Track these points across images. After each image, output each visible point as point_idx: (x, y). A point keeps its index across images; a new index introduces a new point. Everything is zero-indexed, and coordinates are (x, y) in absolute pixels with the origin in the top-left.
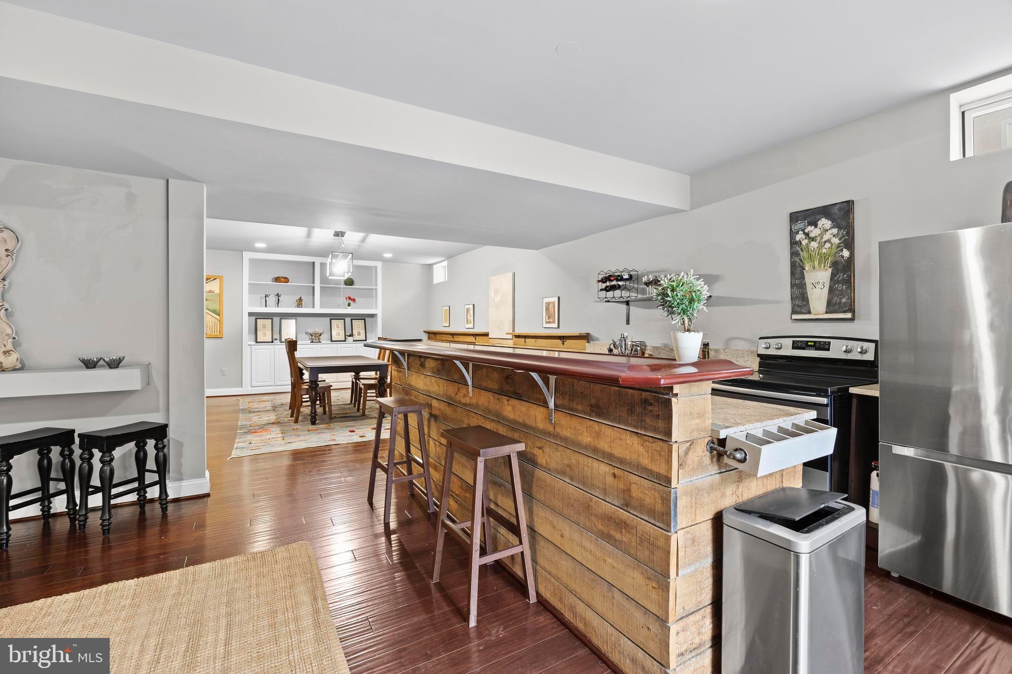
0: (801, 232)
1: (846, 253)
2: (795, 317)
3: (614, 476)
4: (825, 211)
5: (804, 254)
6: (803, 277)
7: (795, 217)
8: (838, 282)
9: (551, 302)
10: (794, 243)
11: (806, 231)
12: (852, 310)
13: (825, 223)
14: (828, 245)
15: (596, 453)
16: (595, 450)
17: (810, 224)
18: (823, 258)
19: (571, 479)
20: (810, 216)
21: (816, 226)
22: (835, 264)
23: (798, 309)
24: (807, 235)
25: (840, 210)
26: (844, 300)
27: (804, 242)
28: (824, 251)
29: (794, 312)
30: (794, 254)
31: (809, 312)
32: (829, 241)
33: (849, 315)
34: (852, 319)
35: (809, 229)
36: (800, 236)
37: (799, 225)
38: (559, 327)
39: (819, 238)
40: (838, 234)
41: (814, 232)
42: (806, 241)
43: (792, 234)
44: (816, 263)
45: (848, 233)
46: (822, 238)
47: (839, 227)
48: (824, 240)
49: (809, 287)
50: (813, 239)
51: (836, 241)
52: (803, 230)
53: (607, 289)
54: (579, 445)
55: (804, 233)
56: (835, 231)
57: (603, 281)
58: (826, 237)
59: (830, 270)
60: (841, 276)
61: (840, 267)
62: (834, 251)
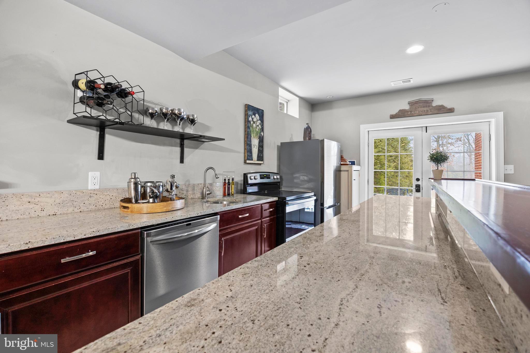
0: (251, 117)
1: (262, 134)
2: (248, 162)
5: (251, 128)
6: (251, 141)
7: (249, 107)
8: (260, 146)
10: (247, 122)
12: (262, 160)
13: (257, 116)
14: (258, 128)
18: (257, 133)
21: (255, 116)
22: (259, 138)
23: (249, 157)
24: (253, 119)
25: (261, 113)
26: (262, 155)
27: (252, 122)
28: (257, 130)
29: (248, 159)
30: (248, 127)
31: (252, 160)
32: (258, 126)
33: (262, 162)
34: (262, 164)
35: (253, 116)
36: (250, 119)
37: (250, 112)
39: (256, 123)
40: (261, 124)
41: (255, 119)
43: (248, 116)
44: (255, 135)
45: (263, 125)
46: (257, 123)
48: (257, 124)
49: (253, 146)
50: (254, 122)
51: (260, 126)
55: (252, 118)
56: (260, 122)
59: (258, 140)
60: (261, 144)
61: (261, 139)
62: (259, 131)
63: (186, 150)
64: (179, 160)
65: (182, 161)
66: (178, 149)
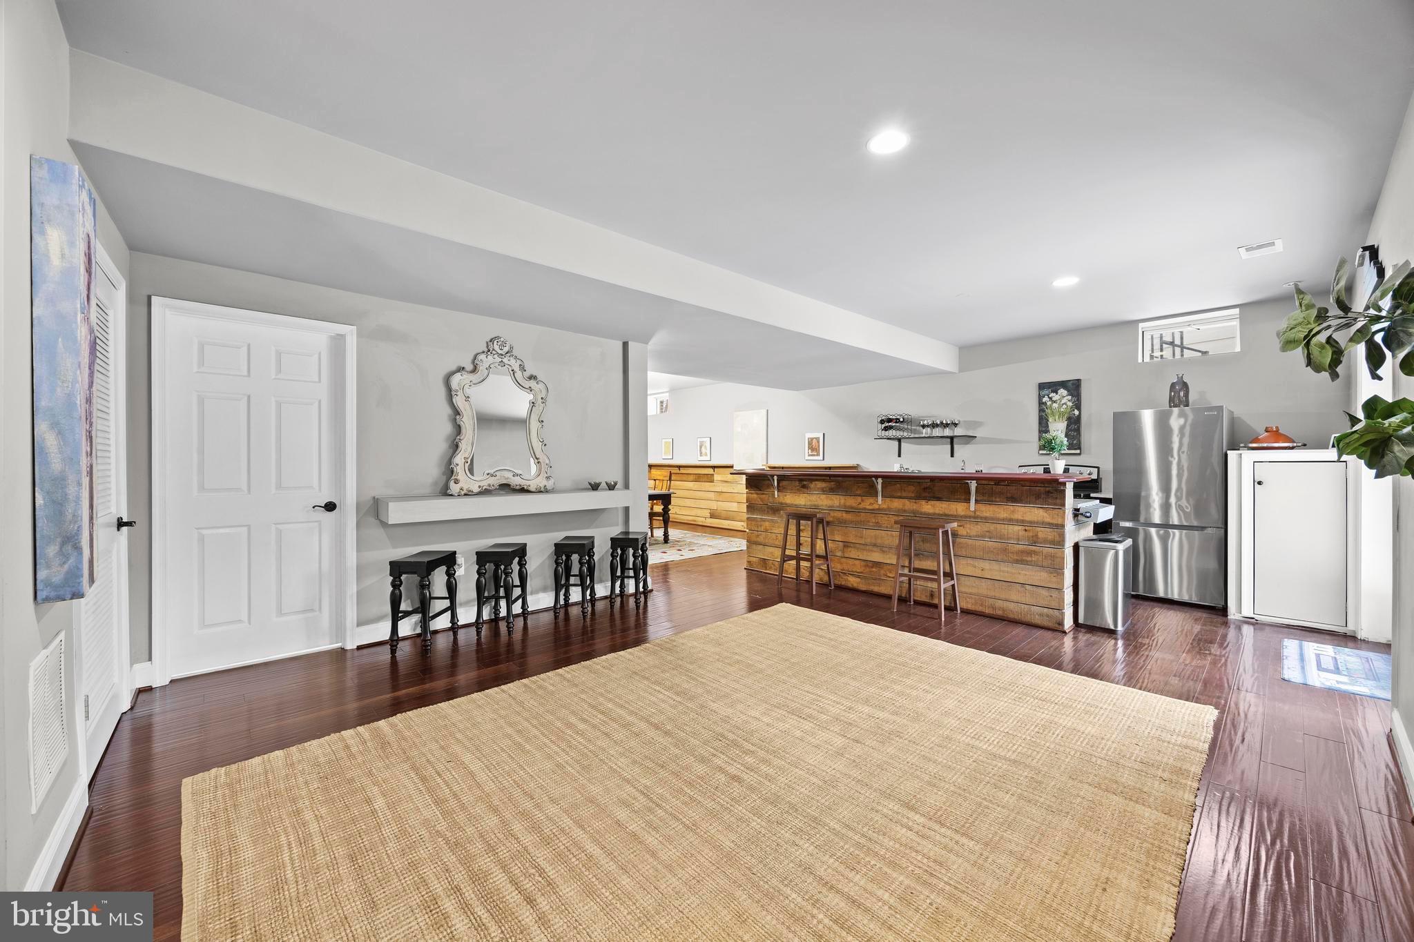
0: (1046, 396)
1: (1076, 412)
2: (1041, 452)
3: (1026, 530)
4: (1063, 384)
5: (1048, 411)
6: (1047, 425)
7: (1042, 386)
8: (1071, 430)
9: (816, 438)
10: (1041, 403)
11: (1050, 396)
12: (1079, 448)
13: (1063, 392)
14: (1065, 406)
15: (1010, 521)
16: (1011, 520)
17: (1053, 392)
18: (1061, 415)
19: (990, 538)
20: (1054, 386)
21: (1057, 394)
22: (1069, 419)
24: (1051, 398)
25: (1073, 384)
26: (1075, 442)
27: (1049, 403)
28: (1062, 410)
29: (1040, 449)
30: (1041, 410)
32: (1065, 404)
33: (1078, 451)
34: (1080, 454)
35: (1052, 394)
36: (1045, 399)
37: (1046, 392)
38: (824, 459)
39: (1058, 401)
40: (1071, 400)
41: (1055, 397)
42: (1050, 403)
43: (1040, 397)
44: (1057, 417)
45: (1078, 400)
46: (1061, 402)
47: (1073, 396)
50: (1055, 402)
51: (1070, 404)
52: (1048, 395)
53: (886, 429)
54: (998, 519)
55: (1049, 397)
56: (1070, 397)
57: (882, 422)
58: (1063, 402)
59: (1066, 422)
60: (1073, 426)
61: (1072, 420)
62: (1068, 410)
63: (955, 446)
64: (950, 455)
65: (952, 455)
66: (949, 446)
